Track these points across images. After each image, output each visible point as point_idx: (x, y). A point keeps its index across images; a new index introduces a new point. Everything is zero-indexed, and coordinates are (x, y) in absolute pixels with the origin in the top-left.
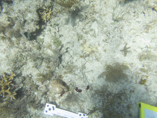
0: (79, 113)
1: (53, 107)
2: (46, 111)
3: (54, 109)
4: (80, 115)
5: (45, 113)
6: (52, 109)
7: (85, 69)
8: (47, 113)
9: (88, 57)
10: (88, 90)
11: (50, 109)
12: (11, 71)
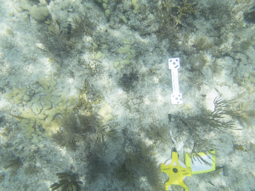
0: (181, 94)
1: (177, 66)
2: (171, 61)
3: (175, 67)
4: (179, 96)
5: (169, 60)
6: (175, 65)
7: (219, 87)
8: (169, 62)
9: (237, 85)
10: (202, 97)
11: (174, 63)
12: (201, 8)
